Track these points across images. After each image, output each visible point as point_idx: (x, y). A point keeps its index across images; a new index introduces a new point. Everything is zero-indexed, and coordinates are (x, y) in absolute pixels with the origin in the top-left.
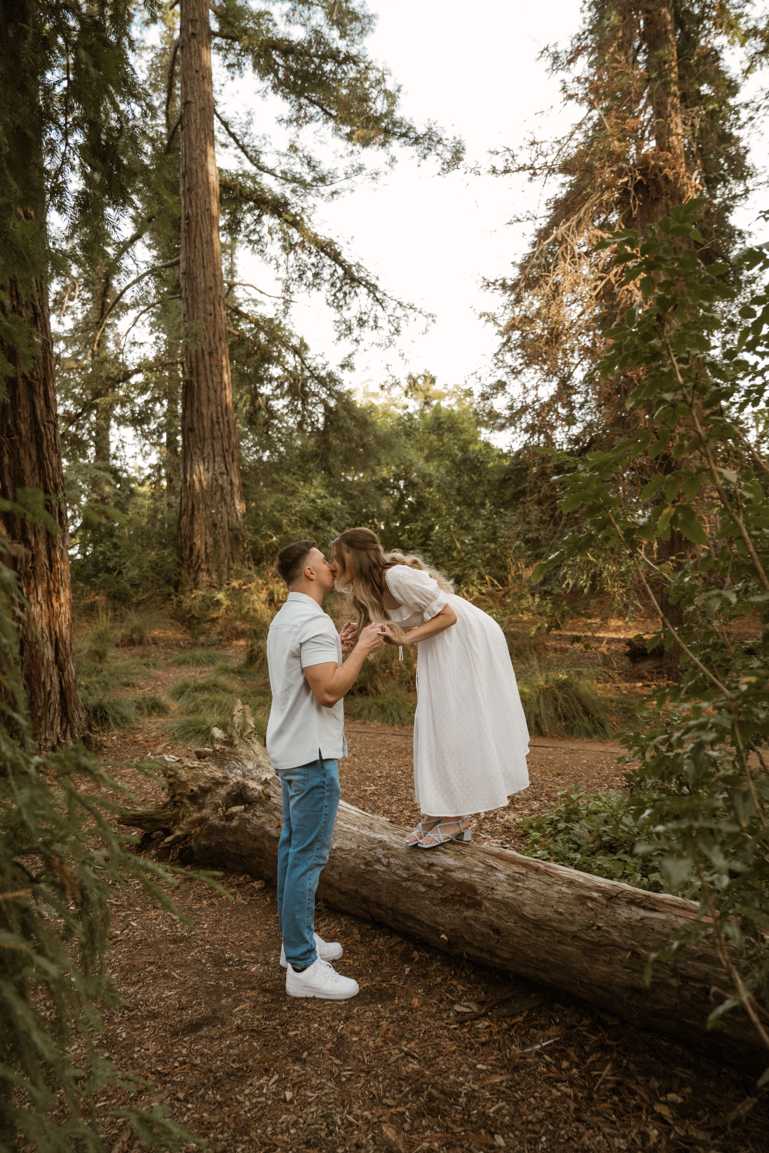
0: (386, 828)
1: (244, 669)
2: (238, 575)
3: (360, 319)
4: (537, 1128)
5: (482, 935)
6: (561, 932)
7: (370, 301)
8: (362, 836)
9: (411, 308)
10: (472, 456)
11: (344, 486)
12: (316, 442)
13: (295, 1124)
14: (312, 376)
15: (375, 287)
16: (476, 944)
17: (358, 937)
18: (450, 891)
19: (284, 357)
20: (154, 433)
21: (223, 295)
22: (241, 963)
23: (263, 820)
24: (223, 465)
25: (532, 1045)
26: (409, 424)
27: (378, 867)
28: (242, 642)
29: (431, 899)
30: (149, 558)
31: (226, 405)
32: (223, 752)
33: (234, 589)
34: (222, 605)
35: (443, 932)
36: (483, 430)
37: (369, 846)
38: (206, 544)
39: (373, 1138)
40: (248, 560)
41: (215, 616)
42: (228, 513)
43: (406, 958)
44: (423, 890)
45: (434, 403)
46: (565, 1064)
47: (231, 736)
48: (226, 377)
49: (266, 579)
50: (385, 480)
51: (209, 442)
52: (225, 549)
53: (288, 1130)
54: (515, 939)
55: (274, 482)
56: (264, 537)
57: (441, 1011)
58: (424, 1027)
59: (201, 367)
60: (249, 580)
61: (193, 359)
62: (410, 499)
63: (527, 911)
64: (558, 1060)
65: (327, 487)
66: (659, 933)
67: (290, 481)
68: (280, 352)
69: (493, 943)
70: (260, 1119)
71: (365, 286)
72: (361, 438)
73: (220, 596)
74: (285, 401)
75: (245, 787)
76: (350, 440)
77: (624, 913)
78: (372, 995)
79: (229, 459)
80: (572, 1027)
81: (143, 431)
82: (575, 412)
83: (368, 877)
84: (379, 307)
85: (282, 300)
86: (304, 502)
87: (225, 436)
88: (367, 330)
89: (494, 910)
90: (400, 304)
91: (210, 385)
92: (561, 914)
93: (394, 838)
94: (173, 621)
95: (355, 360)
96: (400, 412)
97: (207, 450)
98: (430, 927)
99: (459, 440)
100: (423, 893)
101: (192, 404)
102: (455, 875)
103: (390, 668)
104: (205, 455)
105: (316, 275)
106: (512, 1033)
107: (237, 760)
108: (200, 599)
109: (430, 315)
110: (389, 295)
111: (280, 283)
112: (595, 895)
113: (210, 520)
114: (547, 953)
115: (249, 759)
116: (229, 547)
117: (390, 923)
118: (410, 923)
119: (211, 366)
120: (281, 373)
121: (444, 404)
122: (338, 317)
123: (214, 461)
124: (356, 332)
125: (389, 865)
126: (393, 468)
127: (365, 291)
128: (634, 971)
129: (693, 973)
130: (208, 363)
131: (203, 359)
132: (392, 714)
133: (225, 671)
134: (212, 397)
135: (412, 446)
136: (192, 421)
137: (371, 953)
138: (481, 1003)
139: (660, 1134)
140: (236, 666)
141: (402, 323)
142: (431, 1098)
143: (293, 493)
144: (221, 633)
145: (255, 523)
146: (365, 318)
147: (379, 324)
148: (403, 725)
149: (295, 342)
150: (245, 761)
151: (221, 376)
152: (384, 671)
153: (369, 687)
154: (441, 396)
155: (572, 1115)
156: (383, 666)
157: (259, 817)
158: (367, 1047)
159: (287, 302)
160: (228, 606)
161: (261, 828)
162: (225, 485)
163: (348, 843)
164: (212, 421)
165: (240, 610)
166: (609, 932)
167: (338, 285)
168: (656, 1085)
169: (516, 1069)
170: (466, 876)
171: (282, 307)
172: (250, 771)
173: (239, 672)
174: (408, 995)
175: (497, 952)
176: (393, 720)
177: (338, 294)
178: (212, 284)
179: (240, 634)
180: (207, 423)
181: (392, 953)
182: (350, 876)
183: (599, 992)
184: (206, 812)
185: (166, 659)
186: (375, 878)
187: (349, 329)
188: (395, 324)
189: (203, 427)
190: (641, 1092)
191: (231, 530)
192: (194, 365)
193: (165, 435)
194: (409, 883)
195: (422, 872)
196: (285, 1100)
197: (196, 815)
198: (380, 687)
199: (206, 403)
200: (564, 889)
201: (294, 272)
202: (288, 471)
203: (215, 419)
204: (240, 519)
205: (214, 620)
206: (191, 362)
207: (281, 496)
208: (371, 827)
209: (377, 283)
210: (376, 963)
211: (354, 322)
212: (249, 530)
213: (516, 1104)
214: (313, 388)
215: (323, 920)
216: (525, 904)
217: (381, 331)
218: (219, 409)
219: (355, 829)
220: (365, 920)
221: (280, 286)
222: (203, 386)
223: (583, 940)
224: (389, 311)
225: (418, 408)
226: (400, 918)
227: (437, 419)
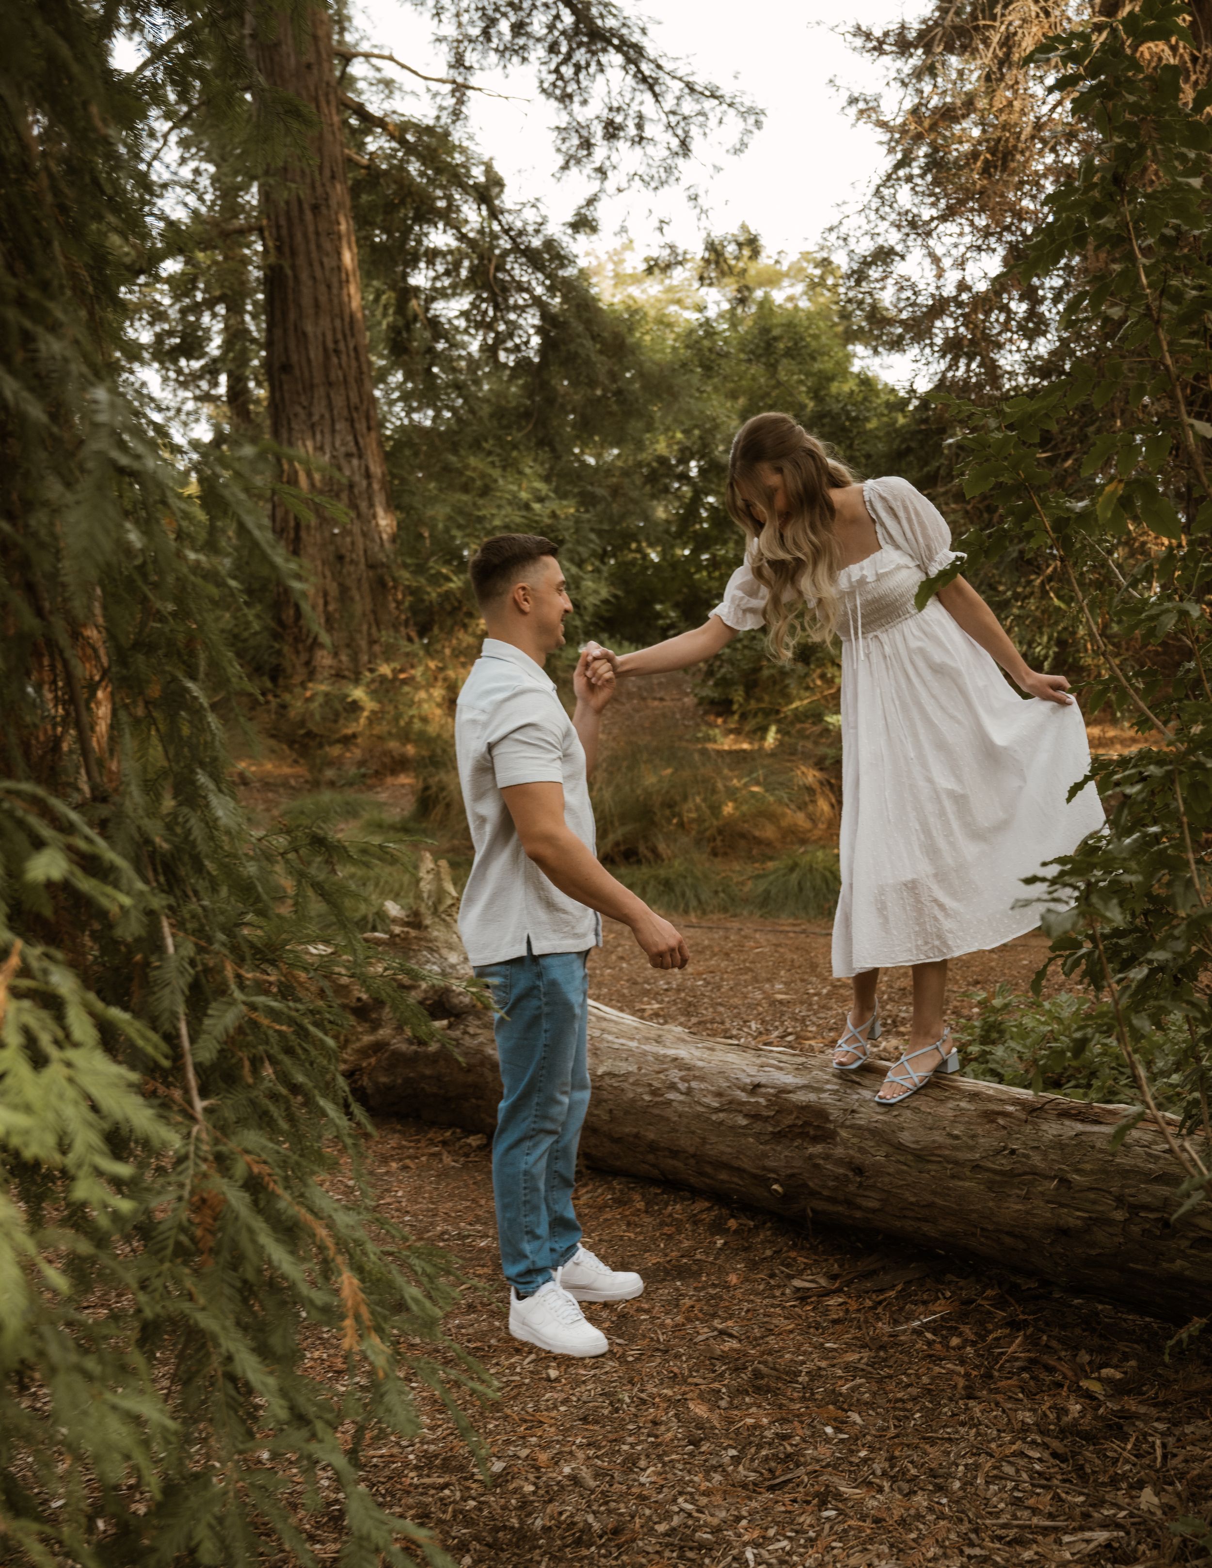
0: (683, 1041)
1: (411, 825)
2: (389, 654)
3: (610, 123)
4: (909, 1405)
5: (836, 1178)
6: (956, 1163)
7: (630, 80)
8: (644, 1054)
9: (713, 96)
10: (836, 407)
11: (579, 477)
12: (524, 387)
13: (565, 1402)
14: (516, 249)
15: (639, 49)
16: (826, 1193)
17: (641, 1205)
18: (788, 1121)
19: (458, 210)
20: (201, 377)
21: (333, 83)
22: (461, 1237)
23: (481, 1039)
24: (350, 438)
25: (908, 1320)
26: (706, 343)
27: (671, 1096)
28: (405, 779)
29: (757, 1136)
30: (221, 625)
31: (352, 316)
32: (406, 938)
33: (383, 678)
34: (362, 709)
35: (776, 1181)
36: (859, 349)
37: (657, 1067)
38: (325, 594)
39: (676, 1416)
40: (406, 625)
41: (349, 731)
42: (364, 535)
43: (717, 1228)
44: (744, 1122)
45: (759, 294)
46: (955, 1341)
47: (416, 914)
48: (348, 258)
49: (442, 660)
50: (663, 461)
51: (320, 391)
52: (361, 604)
53: (555, 1407)
54: (887, 1179)
55: (447, 469)
56: (437, 579)
57: (772, 1288)
58: (746, 1306)
59: (299, 237)
60: (411, 661)
61: (283, 222)
62: (711, 499)
63: (906, 1137)
64: (945, 1338)
65: (547, 479)
66: (1101, 1151)
67: (481, 466)
68: (449, 198)
69: (852, 1188)
70: (515, 1398)
71: (618, 49)
72: (614, 376)
73: (358, 693)
74: (464, 302)
75: (447, 991)
76: (592, 383)
77: (1051, 1129)
78: (667, 1272)
79: (361, 426)
80: (970, 1302)
81: (179, 372)
82: (1043, 308)
83: (656, 1111)
84: (648, 97)
85: (449, 87)
86: (509, 509)
87: (351, 380)
88: (622, 145)
89: (855, 1140)
90: (691, 88)
91: (319, 274)
92: (957, 1137)
93: (697, 1053)
94: (272, 742)
95: (602, 213)
96: (693, 316)
97: (319, 409)
98: (755, 1176)
99: (808, 374)
100: (744, 1127)
101: (285, 314)
102: (793, 1097)
103: (680, 815)
104: (316, 418)
105: (518, 28)
106: (880, 1310)
107: (431, 950)
108: (320, 699)
109: (751, 111)
110: (668, 66)
111: (444, 47)
112: (1011, 1109)
113: (331, 548)
114: (934, 1193)
115: (451, 948)
116: (368, 600)
117: (692, 1180)
118: (723, 1176)
119: (317, 234)
120: (454, 244)
121: (778, 296)
122: (563, 120)
123: (333, 431)
124: (600, 152)
125: (689, 1092)
126: (679, 435)
127: (617, 59)
128: (1062, 1205)
129: (1147, 1199)
130: (311, 229)
131: (302, 220)
132: (683, 895)
133: (379, 826)
134: (323, 299)
135: (716, 389)
136: (286, 349)
137: (662, 1224)
138: (834, 1277)
139: (1084, 1410)
140: (398, 819)
141: (694, 131)
142: (757, 1374)
143: (485, 491)
144: (362, 763)
145: (414, 552)
146: (619, 119)
147: (648, 132)
148: (704, 913)
149: (478, 174)
150: (445, 952)
151: (339, 254)
152: (669, 821)
153: (642, 849)
154: (773, 279)
155: (960, 1391)
156: (667, 812)
157: (474, 1036)
158: (662, 1325)
159: (460, 90)
160: (373, 712)
161: (479, 1051)
162: (357, 478)
163: (623, 1064)
164: (325, 349)
165: (397, 718)
166: (1027, 1156)
167: (564, 49)
168: (1087, 1358)
169: (882, 1347)
170: (812, 1097)
171: (451, 102)
172: (453, 966)
173: (404, 828)
174: (722, 1271)
175: (859, 1201)
176: (687, 905)
177: (563, 69)
178: (310, 57)
179: (400, 765)
180: (316, 354)
181: (695, 1223)
182: (627, 1113)
183: (1008, 1240)
184: (384, 1033)
185: (268, 810)
186: (668, 1113)
187: (587, 144)
188: (680, 132)
189: (309, 361)
190: (1065, 1368)
191: (371, 566)
192: (284, 232)
193: (223, 379)
194: (722, 1115)
195: (743, 1096)
196: (548, 1379)
197: (367, 1039)
198: (662, 847)
199: (311, 311)
200: (963, 1104)
201: (472, 22)
202: (476, 446)
203: (330, 345)
204: (387, 545)
205: (348, 740)
206: (278, 227)
207: (465, 498)
208: (658, 1040)
209: (645, 42)
210: (670, 1237)
211: (598, 130)
212: (405, 566)
213: (880, 1381)
214: (517, 272)
215: (585, 1185)
216: (902, 1129)
217: (650, 149)
218: (338, 323)
219: (633, 1044)
220: (653, 1182)
221: (445, 54)
222: (304, 276)
223: (988, 1170)
224: (669, 102)
225: (726, 306)
226: (709, 1169)
227: (765, 330)
